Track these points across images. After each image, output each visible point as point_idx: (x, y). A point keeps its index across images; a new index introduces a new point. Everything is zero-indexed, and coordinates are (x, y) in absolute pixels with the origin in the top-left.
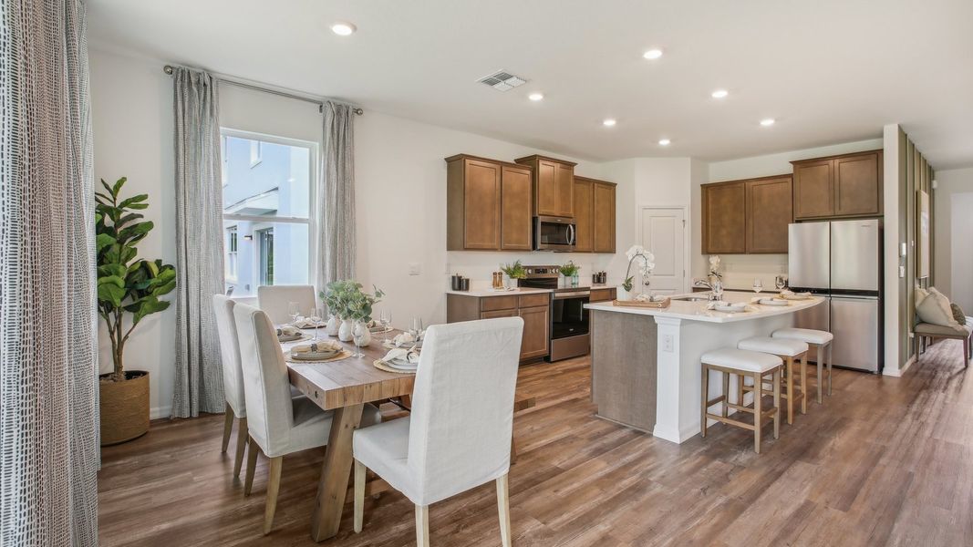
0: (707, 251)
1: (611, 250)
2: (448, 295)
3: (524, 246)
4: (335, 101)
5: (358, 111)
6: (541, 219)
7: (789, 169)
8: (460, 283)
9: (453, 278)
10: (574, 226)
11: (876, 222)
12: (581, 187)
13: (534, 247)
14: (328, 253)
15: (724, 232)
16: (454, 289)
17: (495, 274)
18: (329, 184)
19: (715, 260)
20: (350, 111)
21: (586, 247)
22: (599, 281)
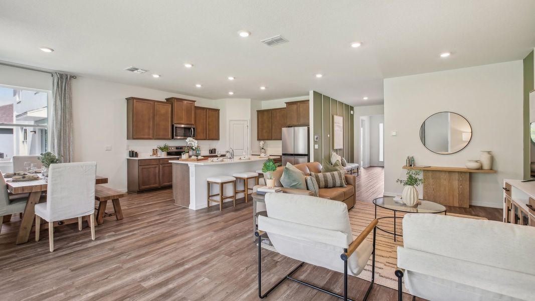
0: (259, 139)
1: (217, 138)
2: (128, 159)
3: (167, 137)
4: (60, 72)
5: (73, 77)
6: (175, 125)
7: (285, 106)
8: (133, 154)
9: (130, 151)
10: (194, 129)
11: (306, 128)
12: (198, 111)
13: (173, 138)
14: (56, 141)
15: (264, 131)
16: (130, 157)
17: (153, 150)
18: (56, 110)
19: (262, 142)
20: (69, 77)
21: (202, 138)
22: (212, 153)
